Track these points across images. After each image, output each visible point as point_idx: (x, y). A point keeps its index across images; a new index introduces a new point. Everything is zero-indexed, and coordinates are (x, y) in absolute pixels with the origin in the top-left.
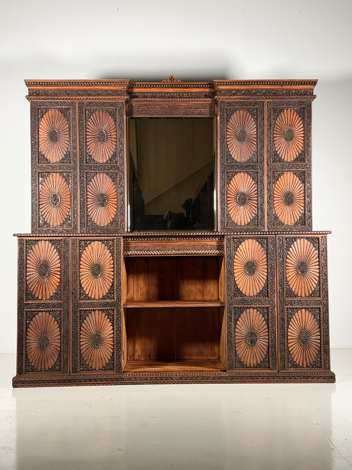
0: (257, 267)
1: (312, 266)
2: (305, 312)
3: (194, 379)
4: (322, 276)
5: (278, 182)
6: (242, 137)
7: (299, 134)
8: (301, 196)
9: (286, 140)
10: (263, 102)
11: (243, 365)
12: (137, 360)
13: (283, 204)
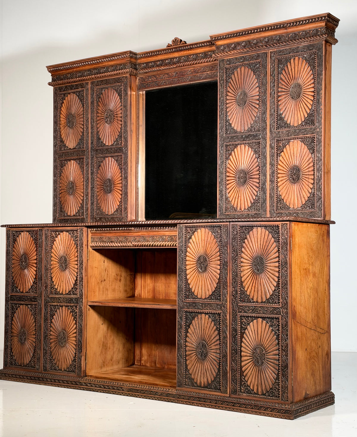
0: (210, 263)
1: (270, 263)
2: (262, 322)
3: (143, 393)
4: (281, 276)
5: (282, 154)
6: (243, 101)
7: (309, 88)
8: (310, 169)
9: (292, 98)
10: (266, 53)
11: (193, 383)
12: (143, 366)
13: (288, 182)
